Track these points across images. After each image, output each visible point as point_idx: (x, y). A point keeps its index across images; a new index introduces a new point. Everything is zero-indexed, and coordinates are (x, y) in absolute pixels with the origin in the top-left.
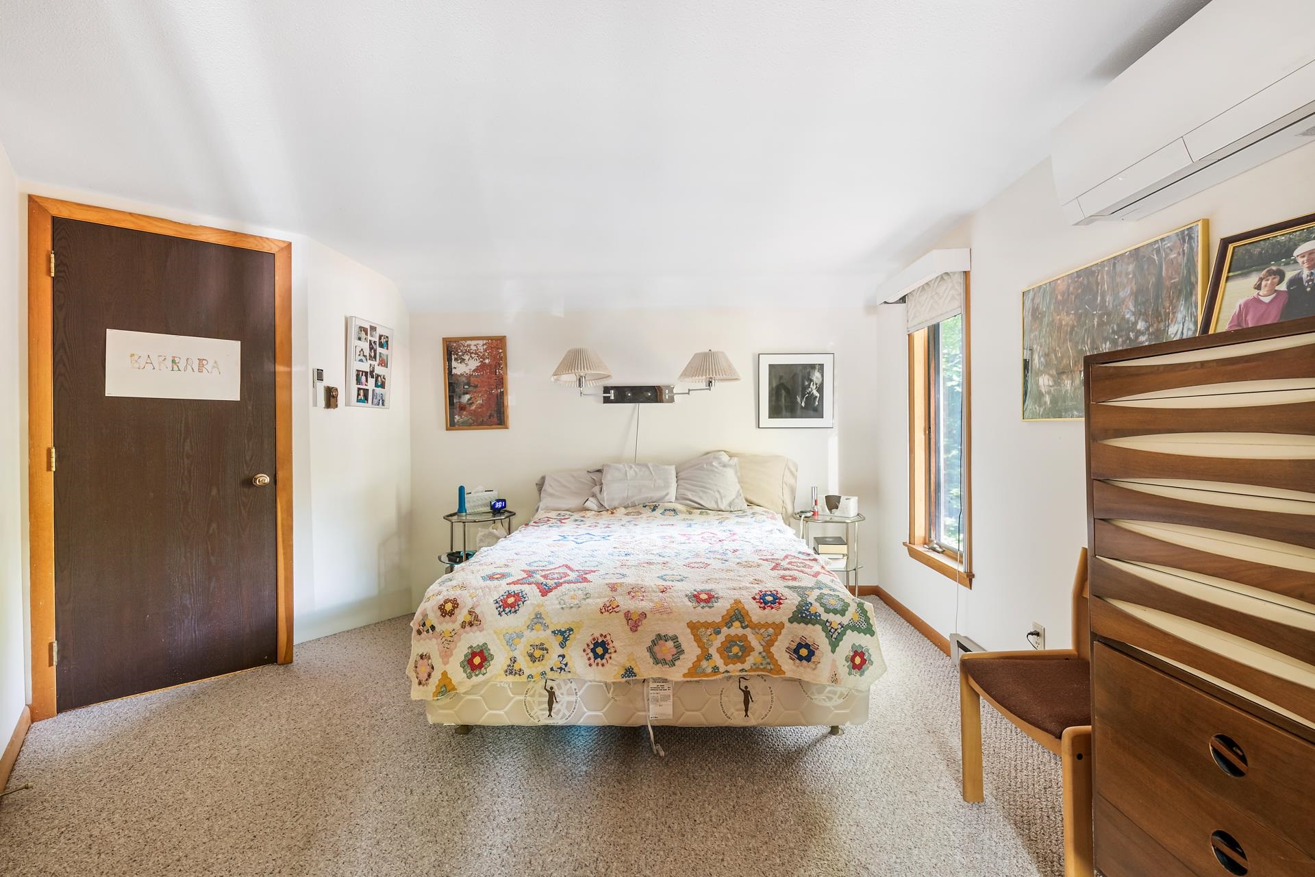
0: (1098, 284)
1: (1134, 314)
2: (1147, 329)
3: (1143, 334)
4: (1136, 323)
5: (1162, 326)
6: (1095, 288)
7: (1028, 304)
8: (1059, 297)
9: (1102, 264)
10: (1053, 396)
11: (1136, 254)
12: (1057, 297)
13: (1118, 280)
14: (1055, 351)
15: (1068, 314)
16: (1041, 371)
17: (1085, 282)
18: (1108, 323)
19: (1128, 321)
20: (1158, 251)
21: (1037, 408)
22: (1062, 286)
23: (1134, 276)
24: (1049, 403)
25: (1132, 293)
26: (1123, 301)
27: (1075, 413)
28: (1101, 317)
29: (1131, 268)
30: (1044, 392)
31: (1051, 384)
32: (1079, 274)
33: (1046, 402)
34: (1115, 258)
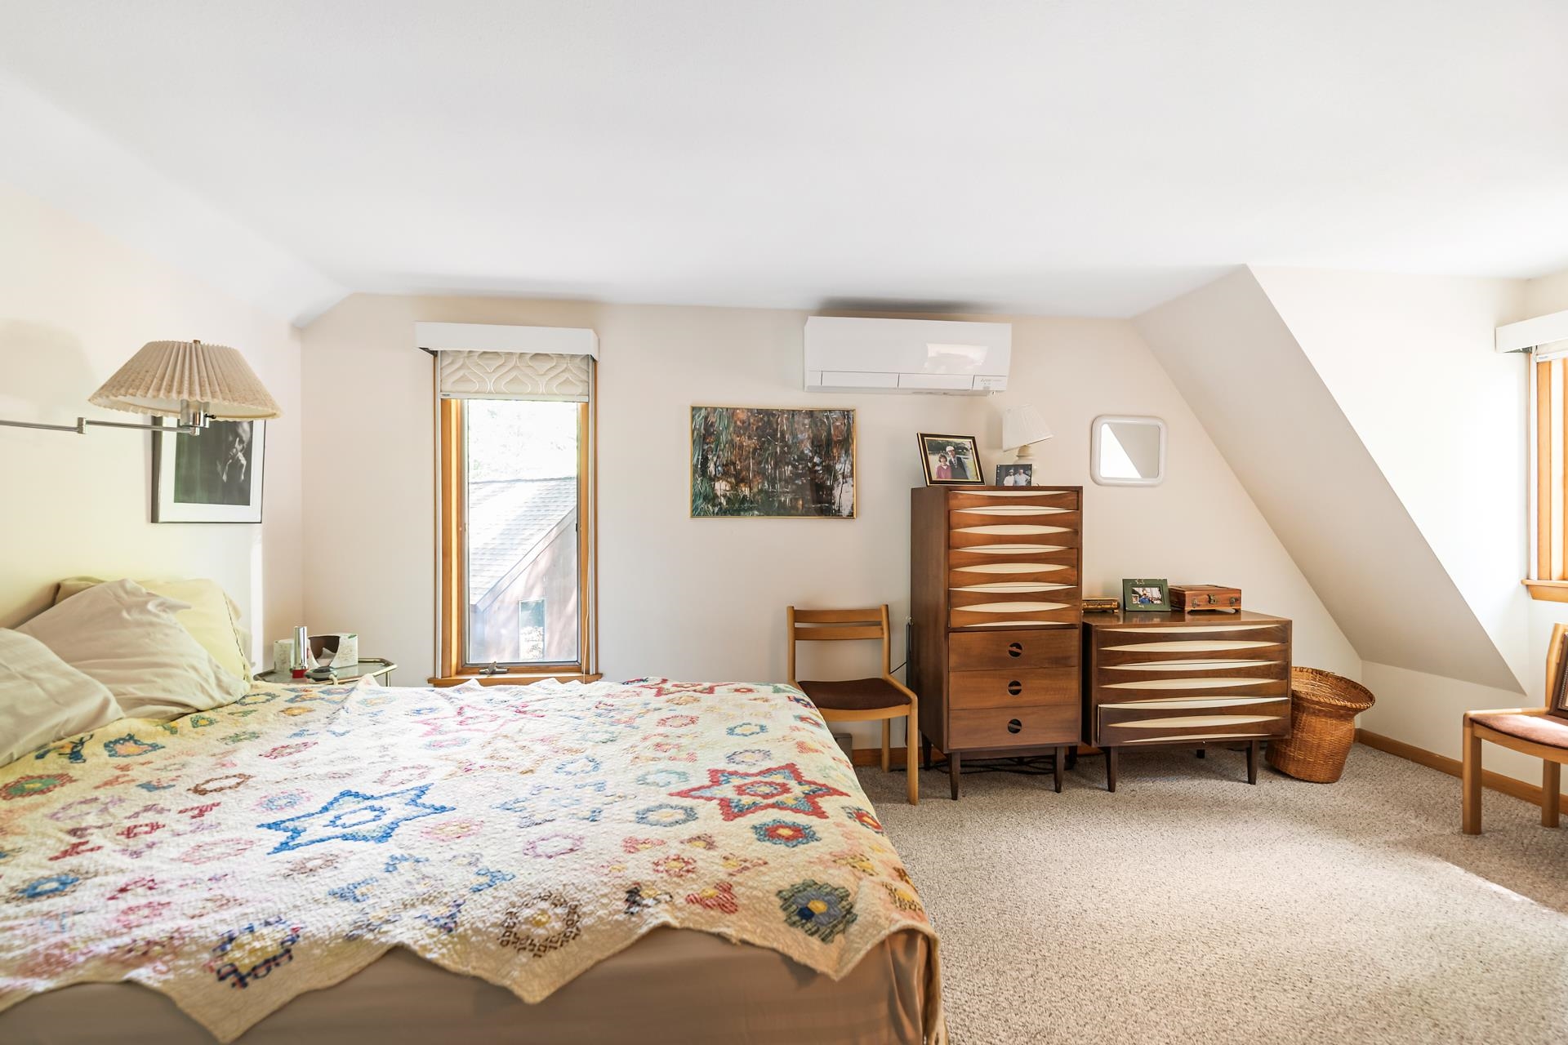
0: (778, 424)
1: (811, 451)
2: (821, 463)
3: (818, 465)
4: (812, 458)
5: (831, 463)
6: (775, 426)
7: (699, 420)
8: (738, 423)
9: (782, 412)
10: (729, 498)
11: (811, 414)
12: (735, 423)
13: (796, 426)
14: (734, 464)
15: (750, 438)
16: (718, 478)
17: (766, 419)
18: (789, 453)
19: (807, 455)
20: (827, 418)
21: (710, 508)
22: (743, 416)
23: (810, 427)
24: (725, 504)
25: (809, 438)
26: (802, 441)
27: (756, 512)
28: (782, 448)
29: (807, 421)
30: (719, 494)
31: (728, 489)
32: (760, 411)
33: (721, 504)
34: (793, 411)
